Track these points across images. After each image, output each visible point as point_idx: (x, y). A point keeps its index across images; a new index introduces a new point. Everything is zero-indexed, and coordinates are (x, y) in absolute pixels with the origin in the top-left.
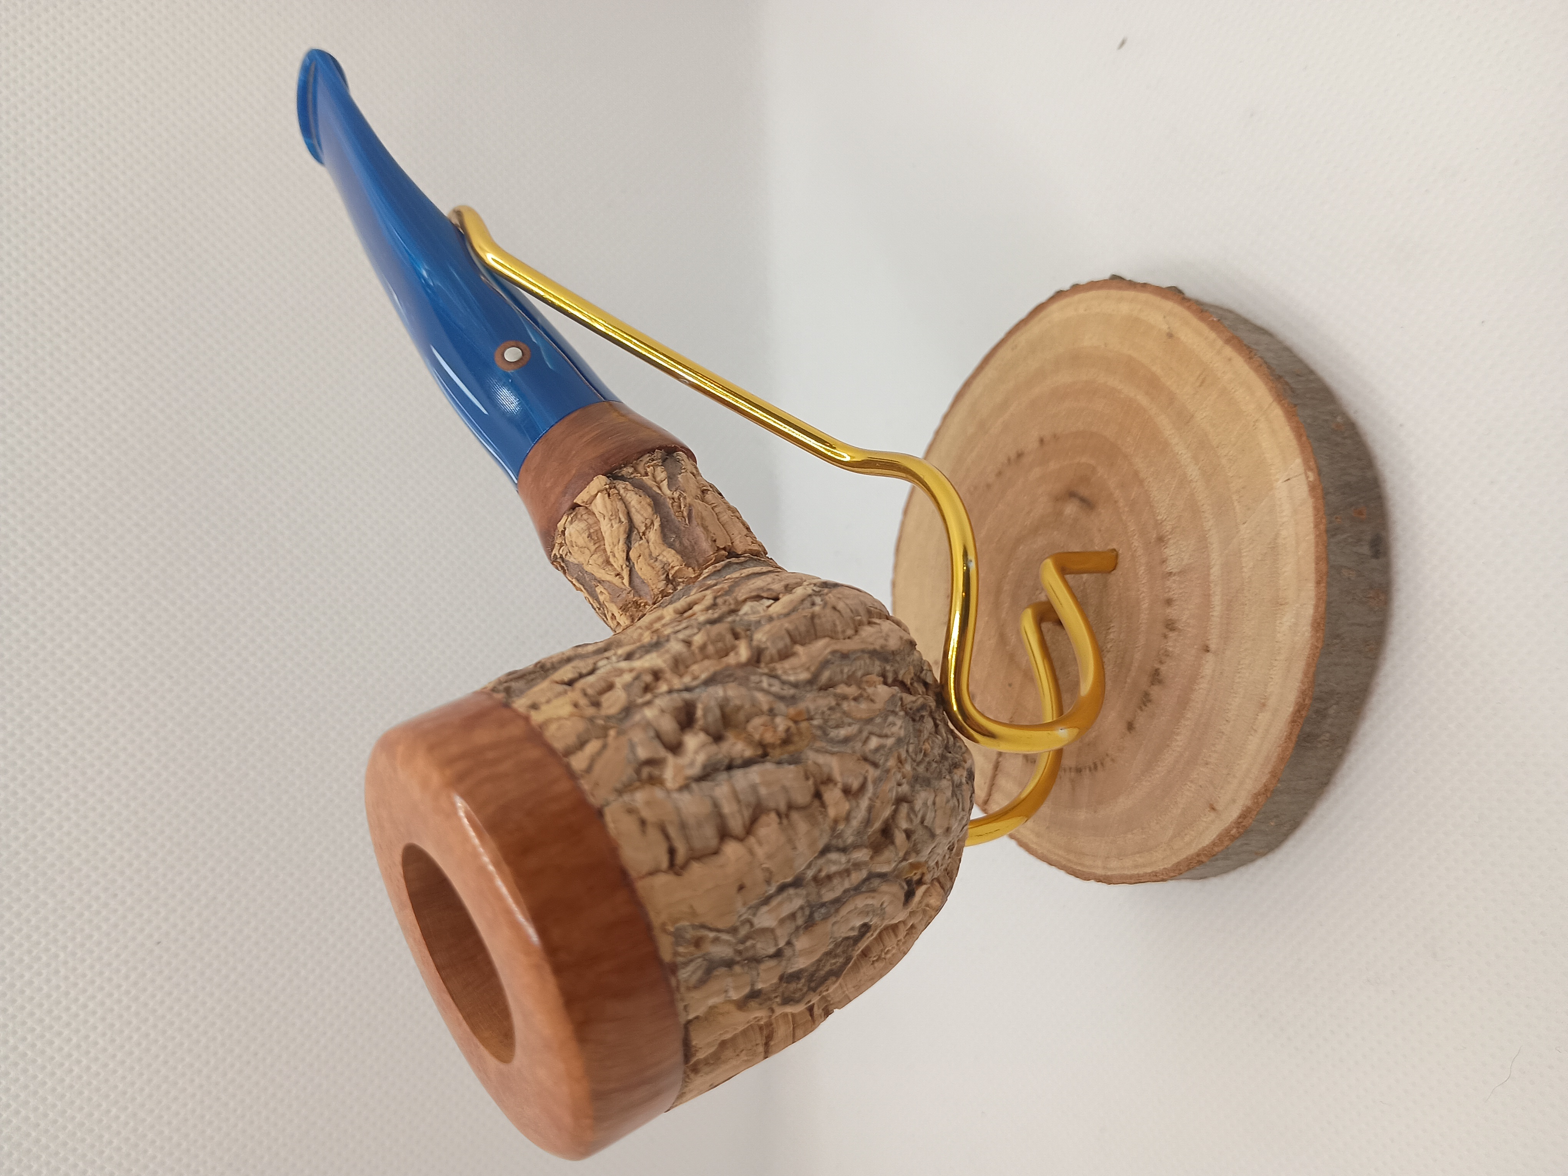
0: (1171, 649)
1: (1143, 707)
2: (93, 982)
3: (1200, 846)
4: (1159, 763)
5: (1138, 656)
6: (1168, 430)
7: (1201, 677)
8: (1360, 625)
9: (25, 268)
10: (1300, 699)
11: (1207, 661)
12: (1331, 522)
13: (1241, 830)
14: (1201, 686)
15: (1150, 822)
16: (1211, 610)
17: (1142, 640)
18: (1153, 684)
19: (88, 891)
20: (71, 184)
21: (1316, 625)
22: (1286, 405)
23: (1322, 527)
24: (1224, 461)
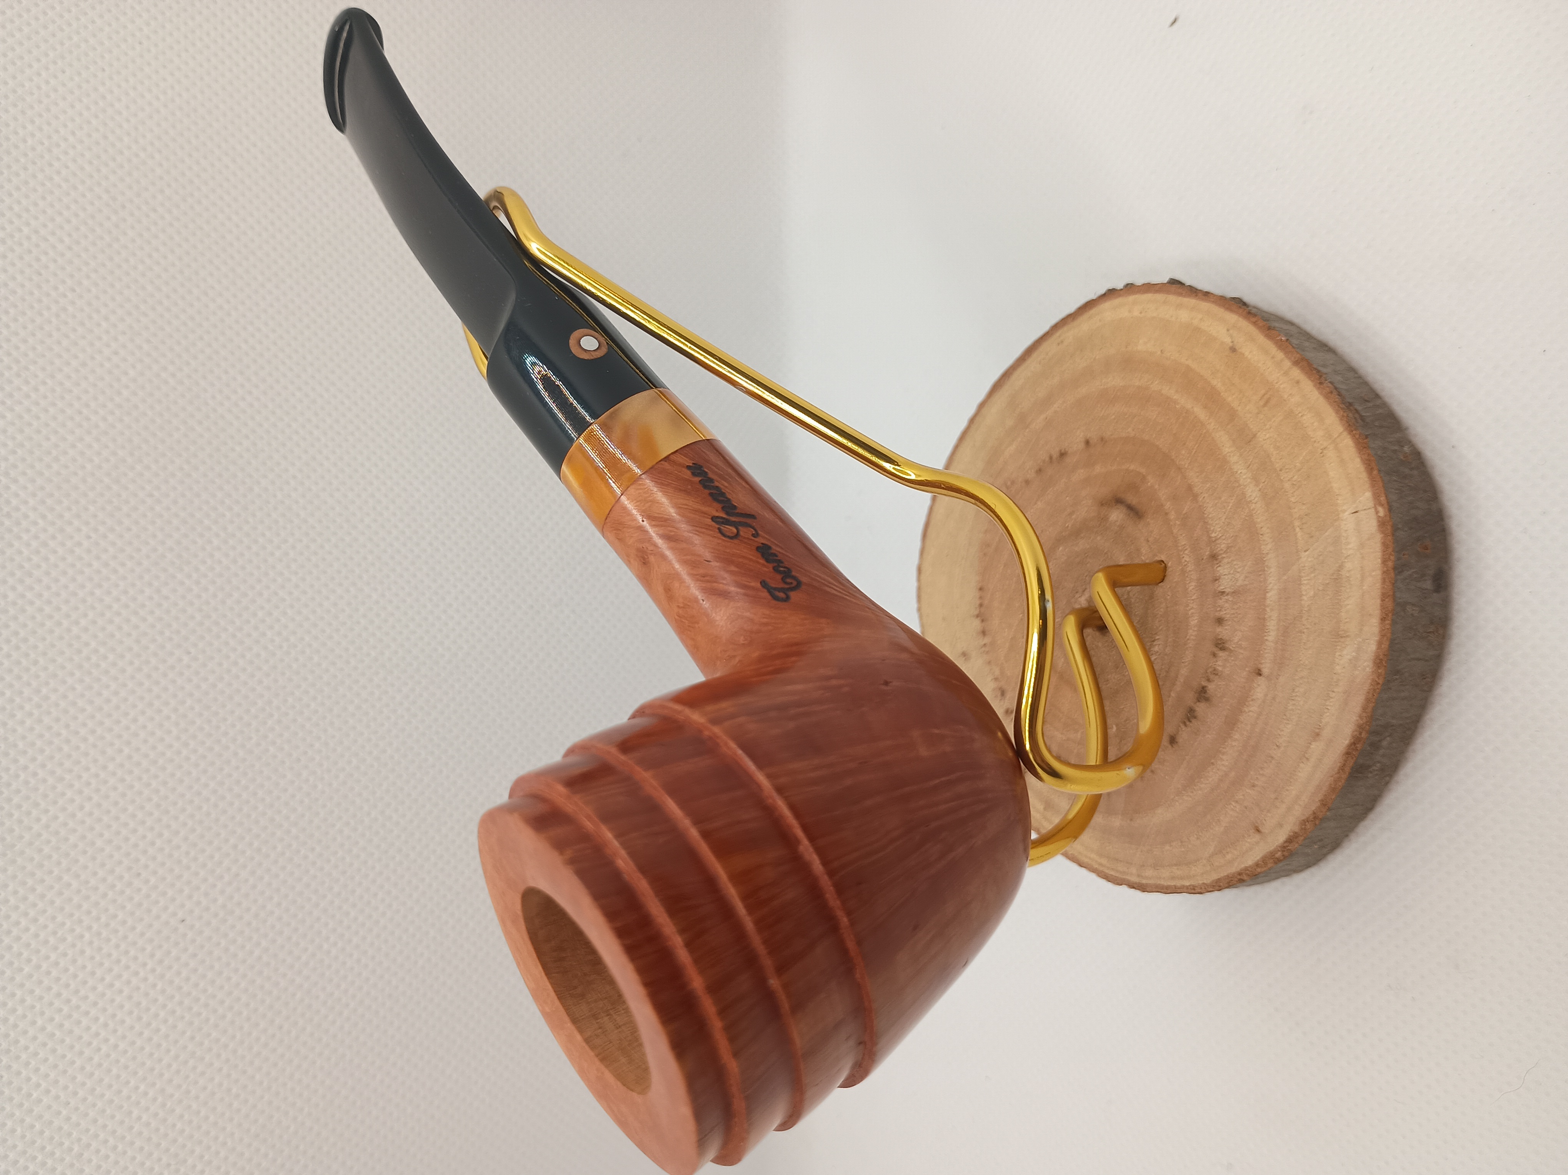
0: (1220, 669)
1: (1188, 723)
2: (118, 961)
3: (1243, 866)
4: (1202, 780)
5: (1184, 671)
6: (1227, 447)
7: (1252, 700)
8: (1418, 659)
9: (28, 224)
10: (1356, 733)
11: (1259, 685)
12: (1399, 559)
13: (1286, 854)
14: (1252, 709)
15: (1190, 837)
16: (1265, 634)
17: (1188, 656)
18: (1199, 701)
19: (112, 871)
20: (73, 133)
21: (1378, 662)
22: (1357, 436)
23: (1390, 564)
24: (1287, 485)
